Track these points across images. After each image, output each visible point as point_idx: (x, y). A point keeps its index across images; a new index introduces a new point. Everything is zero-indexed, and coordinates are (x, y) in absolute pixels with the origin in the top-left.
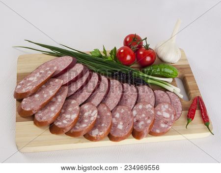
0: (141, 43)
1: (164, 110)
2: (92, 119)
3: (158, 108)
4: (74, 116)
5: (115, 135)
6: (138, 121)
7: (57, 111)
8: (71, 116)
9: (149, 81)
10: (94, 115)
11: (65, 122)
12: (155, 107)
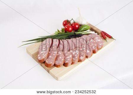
1: (97, 39)
4: (71, 56)
8: (69, 57)
10: (77, 52)
11: (68, 60)
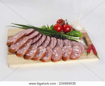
0: (64, 22)
1: (76, 48)
2: (44, 52)
3: (73, 47)
4: (35, 51)
5: (54, 59)
6: (65, 53)
7: (27, 49)
8: (34, 51)
9: (69, 38)
10: (44, 50)
11: (31, 54)
12: (72, 47)
